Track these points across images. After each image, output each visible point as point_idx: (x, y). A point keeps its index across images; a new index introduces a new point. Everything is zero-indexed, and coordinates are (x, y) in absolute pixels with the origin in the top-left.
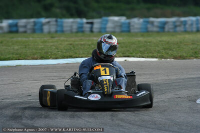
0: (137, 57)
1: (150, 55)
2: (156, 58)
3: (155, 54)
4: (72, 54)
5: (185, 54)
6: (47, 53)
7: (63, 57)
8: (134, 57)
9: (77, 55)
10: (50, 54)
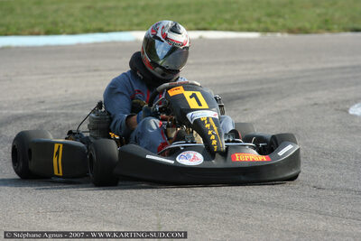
0: (221, 30)
1: (246, 26)
2: (257, 31)
3: (254, 25)
4: (101, 25)
5: (307, 25)
6: (55, 23)
7: (87, 31)
8: (215, 29)
9: (111, 28)
10: (61, 25)
